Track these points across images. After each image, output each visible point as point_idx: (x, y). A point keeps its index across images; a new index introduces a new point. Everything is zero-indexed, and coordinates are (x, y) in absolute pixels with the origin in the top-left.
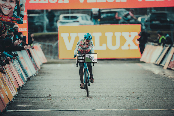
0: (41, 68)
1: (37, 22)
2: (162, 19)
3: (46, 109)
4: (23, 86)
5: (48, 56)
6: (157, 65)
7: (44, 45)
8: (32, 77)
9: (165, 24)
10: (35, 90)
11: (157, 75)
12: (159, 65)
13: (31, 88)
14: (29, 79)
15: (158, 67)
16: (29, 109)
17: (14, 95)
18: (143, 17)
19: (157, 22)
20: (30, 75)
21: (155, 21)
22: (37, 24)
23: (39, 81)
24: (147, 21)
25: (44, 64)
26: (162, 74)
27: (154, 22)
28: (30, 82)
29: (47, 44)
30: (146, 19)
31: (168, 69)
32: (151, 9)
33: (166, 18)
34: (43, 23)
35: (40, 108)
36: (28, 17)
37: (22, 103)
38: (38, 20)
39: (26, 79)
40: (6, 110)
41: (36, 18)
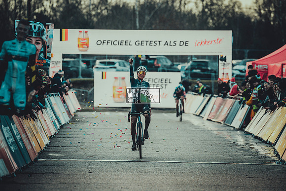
0: (75, 116)
1: (72, 67)
2: (203, 68)
3: (80, 159)
4: (55, 134)
5: (82, 103)
6: (197, 115)
7: (79, 91)
8: (65, 124)
9: (206, 73)
10: (68, 139)
11: (197, 126)
12: (199, 116)
13: (64, 136)
14: (62, 127)
16: (62, 158)
17: (45, 144)
18: (184, 65)
19: (198, 71)
20: (63, 122)
21: (196, 69)
22: (71, 69)
23: (72, 130)
24: (187, 69)
25: (77, 111)
26: (202, 125)
27: (194, 71)
28: (63, 130)
29: (81, 90)
31: (207, 120)
32: (191, 57)
33: (207, 66)
34: (78, 68)
35: (74, 158)
36: (63, 61)
37: (53, 152)
38: (73, 65)
39: (59, 127)
40: (37, 159)
41: (71, 63)
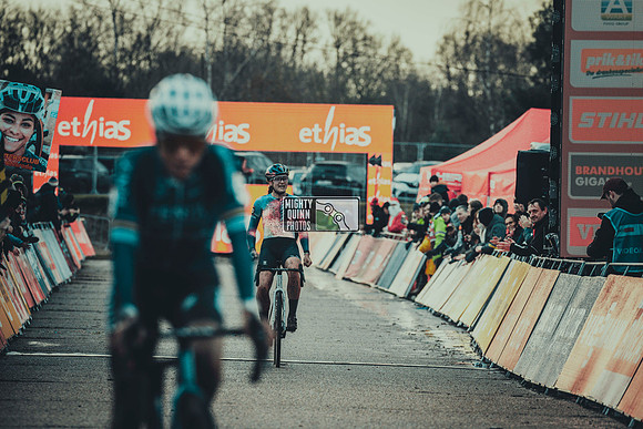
0: (82, 267)
1: (78, 172)
2: (337, 177)
3: (90, 352)
4: (43, 302)
5: (97, 243)
6: (322, 270)
7: (92, 220)
8: (63, 284)
9: (342, 187)
10: (68, 313)
11: (323, 291)
12: (327, 271)
13: (59, 307)
14: (56, 289)
15: (326, 274)
16: (54, 352)
17: (22, 322)
18: (299, 171)
19: (327, 183)
20: (58, 280)
21: (323, 179)
22: (77, 176)
23: (76, 295)
24: (305, 180)
25: (88, 258)
26: (333, 289)
27: (319, 183)
28: (59, 295)
29: (96, 217)
30: (304, 176)
31: (344, 279)
32: (315, 155)
33: (345, 175)
34: (90, 174)
35: (78, 351)
36: (60, 160)
37: (38, 339)
38: (79, 169)
39: (50, 289)
40: (5, 351)
41: (77, 162)
